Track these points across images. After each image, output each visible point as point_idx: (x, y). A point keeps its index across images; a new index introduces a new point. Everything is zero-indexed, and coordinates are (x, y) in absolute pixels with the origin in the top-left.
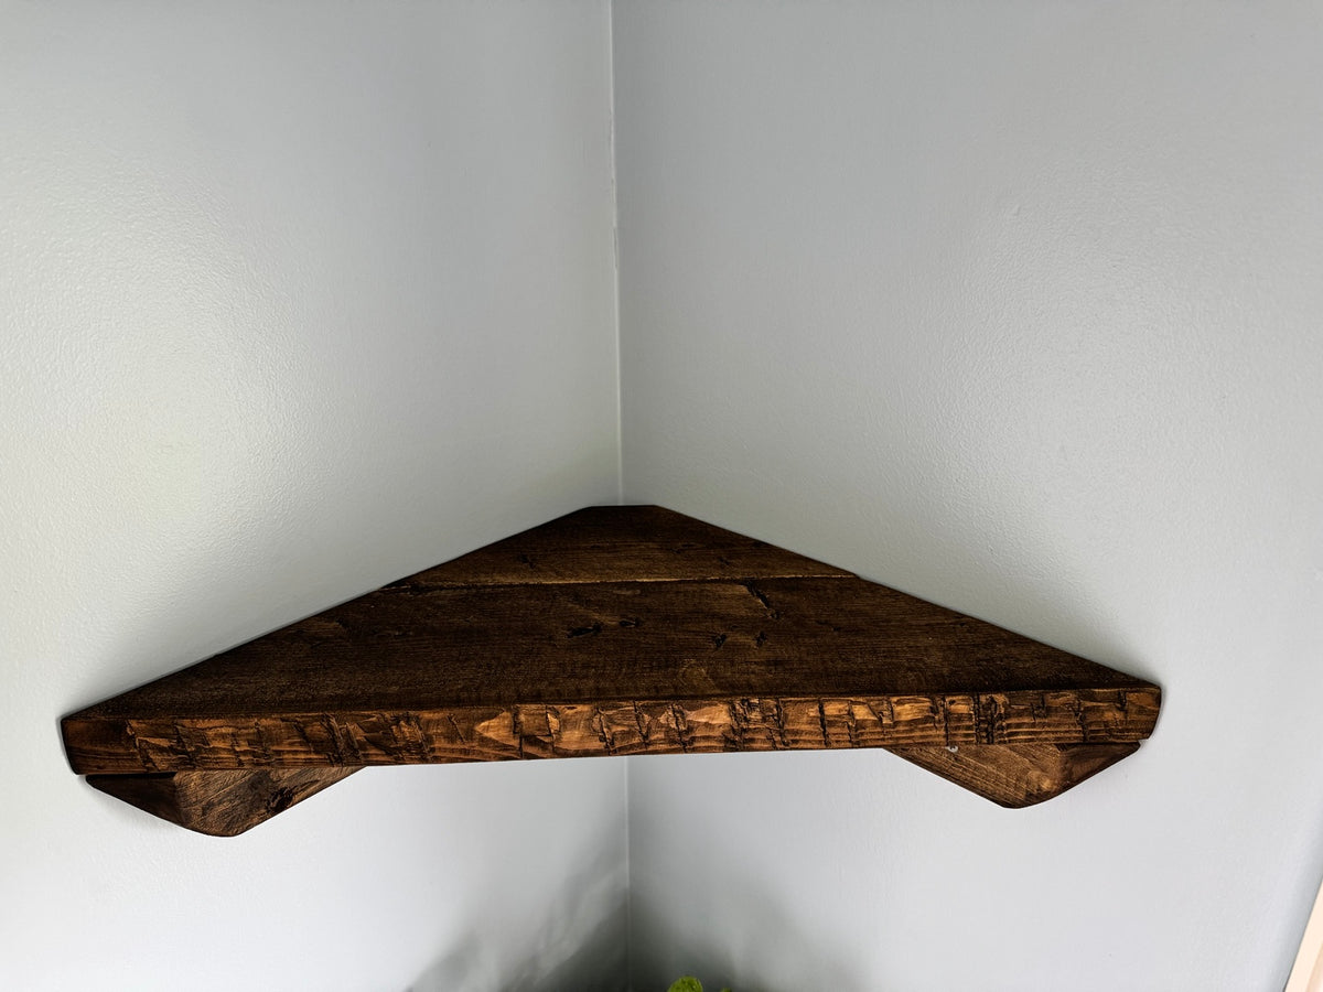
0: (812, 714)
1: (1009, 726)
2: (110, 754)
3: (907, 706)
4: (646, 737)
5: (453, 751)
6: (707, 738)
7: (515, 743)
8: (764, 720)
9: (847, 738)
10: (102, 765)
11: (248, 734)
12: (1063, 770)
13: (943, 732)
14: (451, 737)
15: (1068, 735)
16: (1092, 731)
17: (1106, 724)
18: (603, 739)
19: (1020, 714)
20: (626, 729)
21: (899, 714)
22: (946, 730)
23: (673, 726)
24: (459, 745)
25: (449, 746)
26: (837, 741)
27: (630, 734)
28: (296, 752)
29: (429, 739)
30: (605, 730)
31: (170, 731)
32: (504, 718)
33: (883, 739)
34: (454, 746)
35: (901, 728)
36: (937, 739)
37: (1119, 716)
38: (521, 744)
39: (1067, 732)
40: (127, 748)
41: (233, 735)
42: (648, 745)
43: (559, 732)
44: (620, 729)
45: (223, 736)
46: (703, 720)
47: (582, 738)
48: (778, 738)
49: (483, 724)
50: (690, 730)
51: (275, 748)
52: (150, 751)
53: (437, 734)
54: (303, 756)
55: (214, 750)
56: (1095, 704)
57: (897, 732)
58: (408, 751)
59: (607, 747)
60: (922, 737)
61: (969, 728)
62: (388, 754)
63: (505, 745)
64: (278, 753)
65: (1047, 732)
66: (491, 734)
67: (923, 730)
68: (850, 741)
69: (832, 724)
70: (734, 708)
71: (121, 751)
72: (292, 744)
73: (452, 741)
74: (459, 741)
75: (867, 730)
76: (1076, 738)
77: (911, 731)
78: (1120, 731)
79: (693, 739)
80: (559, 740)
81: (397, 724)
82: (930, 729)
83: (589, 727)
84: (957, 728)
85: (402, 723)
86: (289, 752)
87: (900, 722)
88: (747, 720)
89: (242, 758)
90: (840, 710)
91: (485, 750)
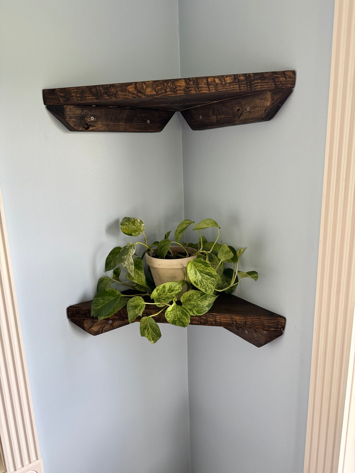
0: (205, 82)
1: (255, 83)
2: (52, 98)
3: (228, 78)
4: (166, 90)
5: (122, 95)
6: (180, 90)
7: (136, 92)
8: (193, 84)
9: (214, 89)
10: (50, 101)
11: (80, 91)
12: (271, 97)
13: (238, 86)
14: (122, 91)
15: (271, 86)
16: (278, 84)
17: (281, 82)
18: (156, 91)
19: (257, 79)
20: (161, 88)
21: (226, 81)
22: (239, 85)
23: (172, 87)
24: (123, 93)
25: (121, 93)
26: (212, 90)
27: (161, 89)
28: (89, 96)
29: (117, 92)
30: (156, 88)
31: (64, 91)
32: (134, 85)
33: (223, 89)
34: (123, 94)
35: (227, 85)
36: (237, 88)
37: (284, 79)
38: (137, 93)
39: (270, 85)
40: (55, 97)
41: (77, 92)
42: (166, 92)
43: (145, 89)
44: (160, 88)
45: (74, 92)
46: (179, 84)
47: (151, 91)
48: (197, 90)
49: (129, 87)
50: (176, 87)
51: (85, 95)
52: (60, 97)
53: (119, 90)
54: (90, 97)
55: (72, 96)
56: (277, 75)
57: (226, 86)
58: (113, 96)
59: (157, 93)
60: (233, 88)
61: (244, 84)
62: (109, 96)
63: (134, 93)
64: (86, 96)
65: (265, 85)
66: (130, 90)
67: (233, 85)
68: (215, 90)
69: (210, 84)
70: (186, 80)
71: (54, 97)
72: (88, 94)
73: (122, 92)
74: (124, 92)
75: (219, 86)
76: (273, 87)
77: (230, 86)
78: (286, 84)
79: (177, 90)
80: (145, 92)
81: (111, 88)
82: (235, 85)
83: (152, 87)
84: (242, 84)
85: (112, 88)
86: (88, 96)
87: (226, 83)
88: (190, 84)
89: (78, 99)
90: (212, 80)
91: (130, 95)
